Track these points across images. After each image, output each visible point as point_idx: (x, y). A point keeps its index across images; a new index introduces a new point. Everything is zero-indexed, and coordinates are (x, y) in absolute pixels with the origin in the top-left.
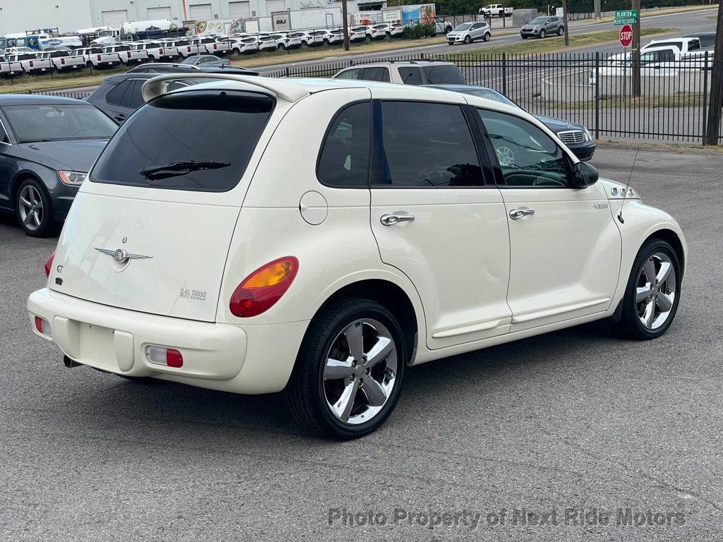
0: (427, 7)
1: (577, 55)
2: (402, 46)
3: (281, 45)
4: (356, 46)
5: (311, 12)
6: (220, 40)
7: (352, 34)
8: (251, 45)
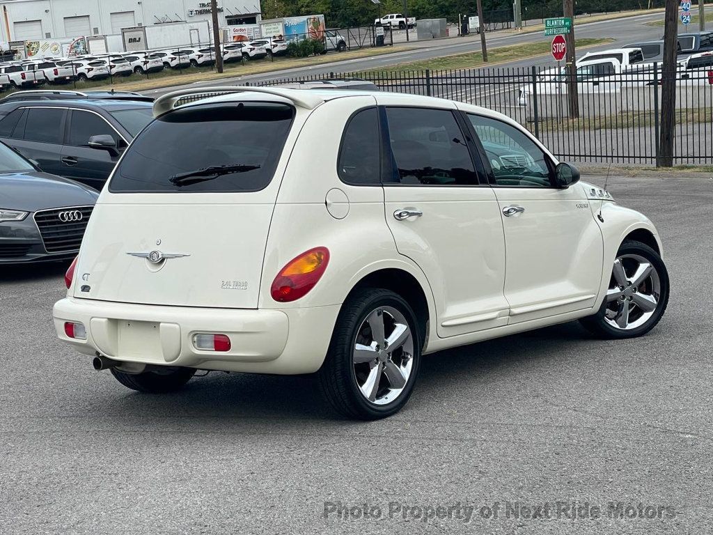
0: (314, 18)
1: (506, 70)
2: (287, 66)
3: (138, 67)
4: (232, 67)
5: (171, 27)
6: (61, 63)
7: (225, 53)
8: (101, 69)
